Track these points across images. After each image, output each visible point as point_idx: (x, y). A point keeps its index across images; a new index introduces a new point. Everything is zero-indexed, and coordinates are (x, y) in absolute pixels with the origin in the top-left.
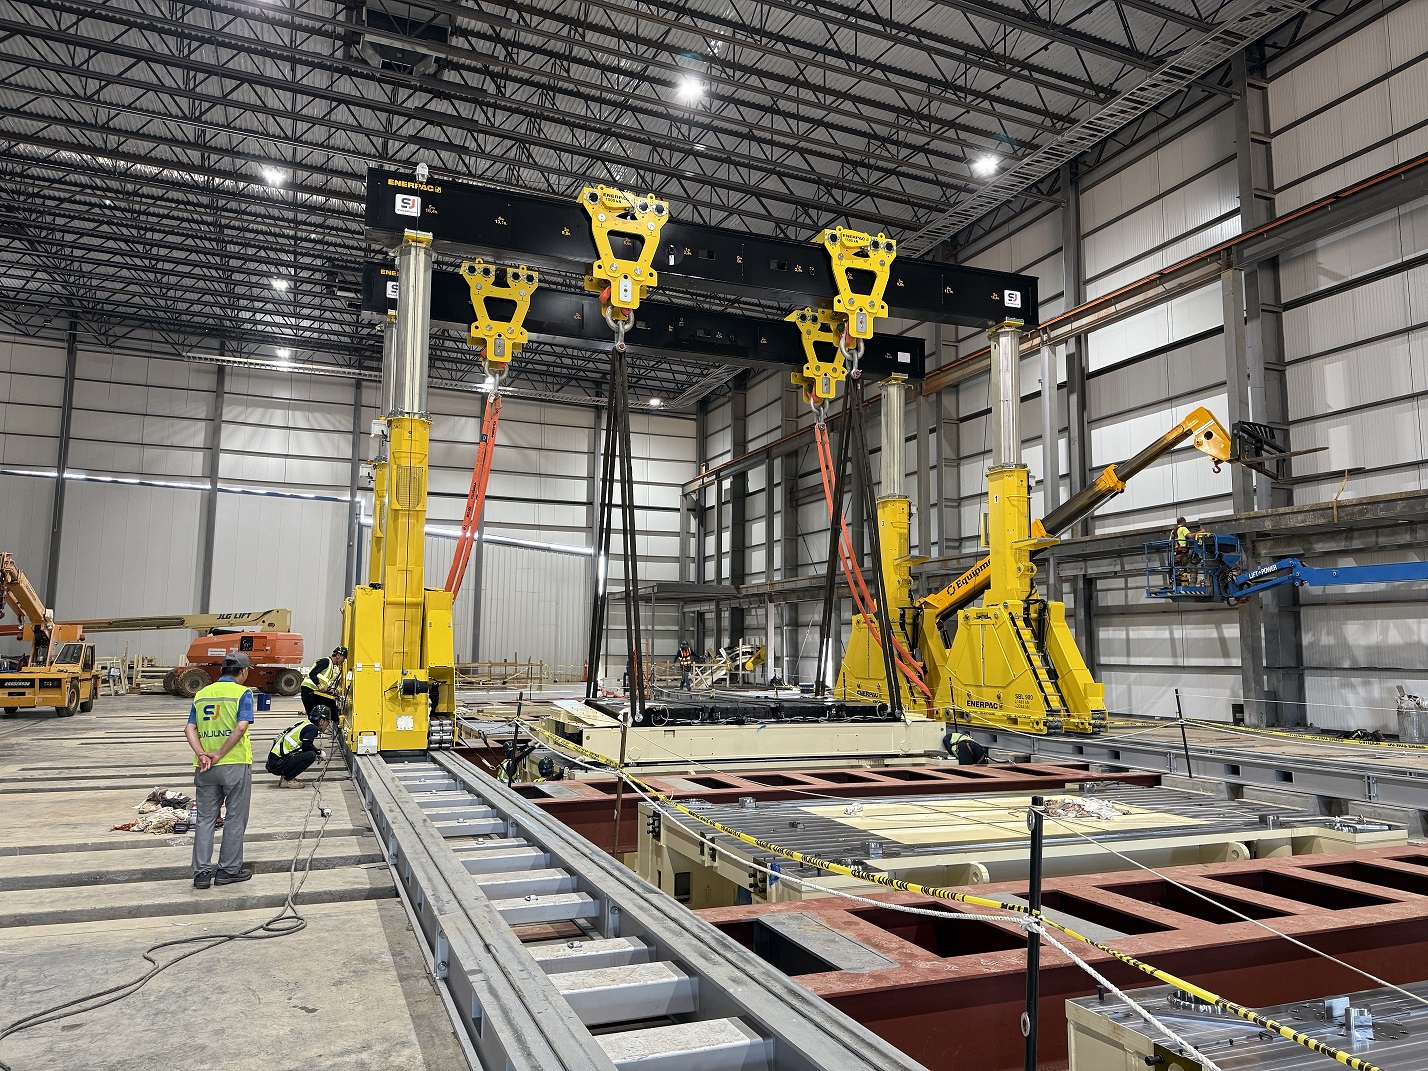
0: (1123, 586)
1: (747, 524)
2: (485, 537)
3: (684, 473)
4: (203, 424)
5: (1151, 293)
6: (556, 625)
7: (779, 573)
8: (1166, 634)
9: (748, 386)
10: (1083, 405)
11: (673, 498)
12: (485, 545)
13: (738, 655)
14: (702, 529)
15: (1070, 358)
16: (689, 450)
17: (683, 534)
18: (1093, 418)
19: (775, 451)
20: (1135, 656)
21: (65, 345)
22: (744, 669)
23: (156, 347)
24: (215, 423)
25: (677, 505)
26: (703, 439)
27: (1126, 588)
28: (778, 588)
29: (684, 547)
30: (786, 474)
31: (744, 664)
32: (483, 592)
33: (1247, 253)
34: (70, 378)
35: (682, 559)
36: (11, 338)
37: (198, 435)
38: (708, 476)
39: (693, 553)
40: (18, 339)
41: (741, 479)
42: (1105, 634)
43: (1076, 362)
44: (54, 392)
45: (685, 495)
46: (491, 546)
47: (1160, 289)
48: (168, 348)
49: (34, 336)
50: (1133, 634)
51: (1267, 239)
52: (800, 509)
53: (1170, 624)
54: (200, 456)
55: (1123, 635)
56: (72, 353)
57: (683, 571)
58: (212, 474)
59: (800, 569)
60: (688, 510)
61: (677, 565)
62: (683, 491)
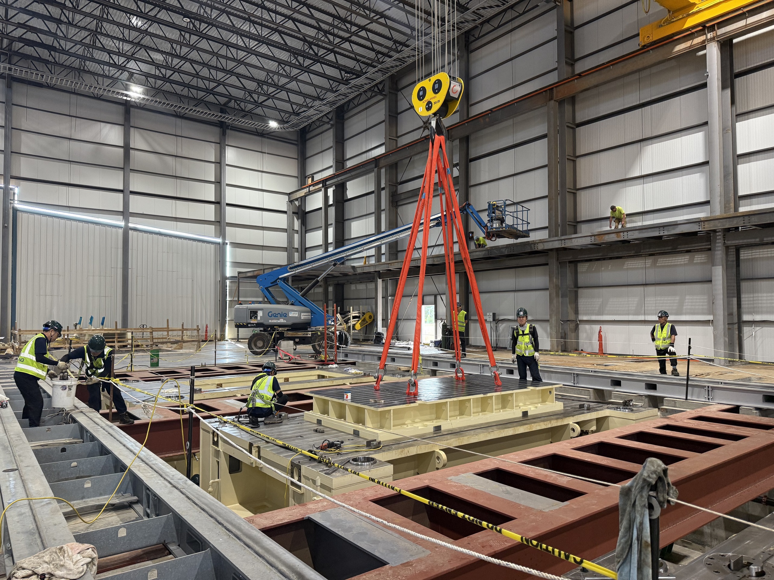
1: (346, 223)
2: (131, 225)
3: (291, 185)
6: (192, 297)
7: (385, 257)
9: (346, 117)
11: (281, 203)
12: (130, 232)
13: (349, 319)
14: (303, 228)
16: (291, 168)
17: (289, 231)
19: (382, 162)
22: (354, 328)
25: (285, 209)
29: (290, 240)
30: (388, 181)
31: (354, 325)
32: (130, 271)
35: (289, 249)
38: (313, 185)
39: (296, 245)
41: (341, 189)
45: (291, 201)
46: (135, 233)
52: (400, 209)
57: (290, 258)
59: (399, 254)
60: (293, 213)
61: (285, 254)
62: (289, 198)
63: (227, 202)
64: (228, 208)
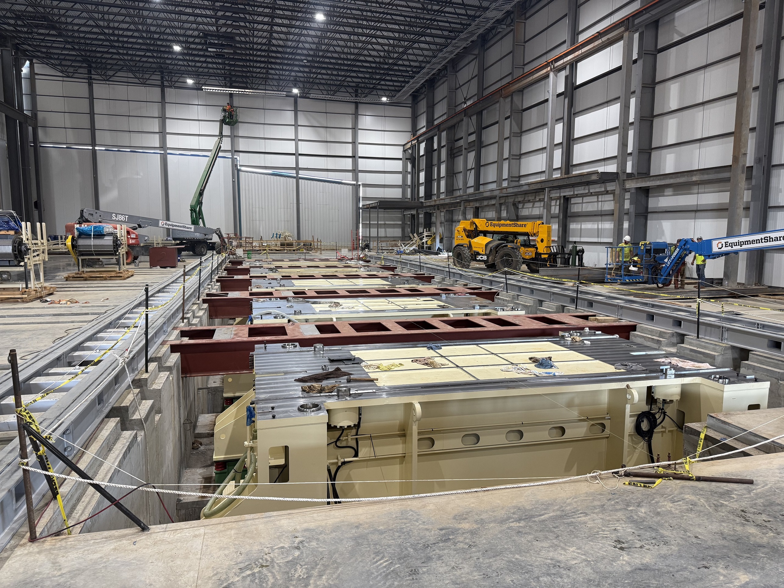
0: (581, 201)
2: (300, 176)
3: (405, 138)
4: (157, 120)
5: (596, 43)
6: (338, 221)
7: (444, 194)
8: (596, 227)
9: (435, 87)
10: (571, 104)
11: (398, 152)
12: (300, 180)
13: (424, 237)
14: (415, 169)
15: (566, 77)
16: (408, 125)
17: (404, 173)
18: (577, 111)
19: (442, 127)
20: (583, 237)
21: (87, 81)
22: (426, 244)
23: (130, 80)
24: (163, 119)
25: (401, 157)
26: (414, 119)
27: (583, 203)
28: (442, 202)
29: (404, 179)
30: (448, 139)
31: (427, 241)
32: (301, 205)
33: (636, 21)
34: (91, 99)
35: (403, 186)
36: (61, 79)
37: (155, 126)
38: (414, 140)
39: (409, 183)
40: (65, 79)
41: (430, 142)
42: (573, 226)
43: (570, 80)
44: (84, 105)
45: (405, 151)
46: (303, 181)
47: (600, 41)
48: (136, 80)
49: (72, 77)
50: (583, 226)
51: (645, 14)
52: (456, 159)
53: (598, 221)
54: (157, 136)
55: (579, 227)
56: (90, 85)
57: (404, 193)
58: (163, 146)
59: (454, 192)
60: (406, 159)
61: (401, 189)
62: (404, 148)
63: (360, 155)
64: (360, 160)
